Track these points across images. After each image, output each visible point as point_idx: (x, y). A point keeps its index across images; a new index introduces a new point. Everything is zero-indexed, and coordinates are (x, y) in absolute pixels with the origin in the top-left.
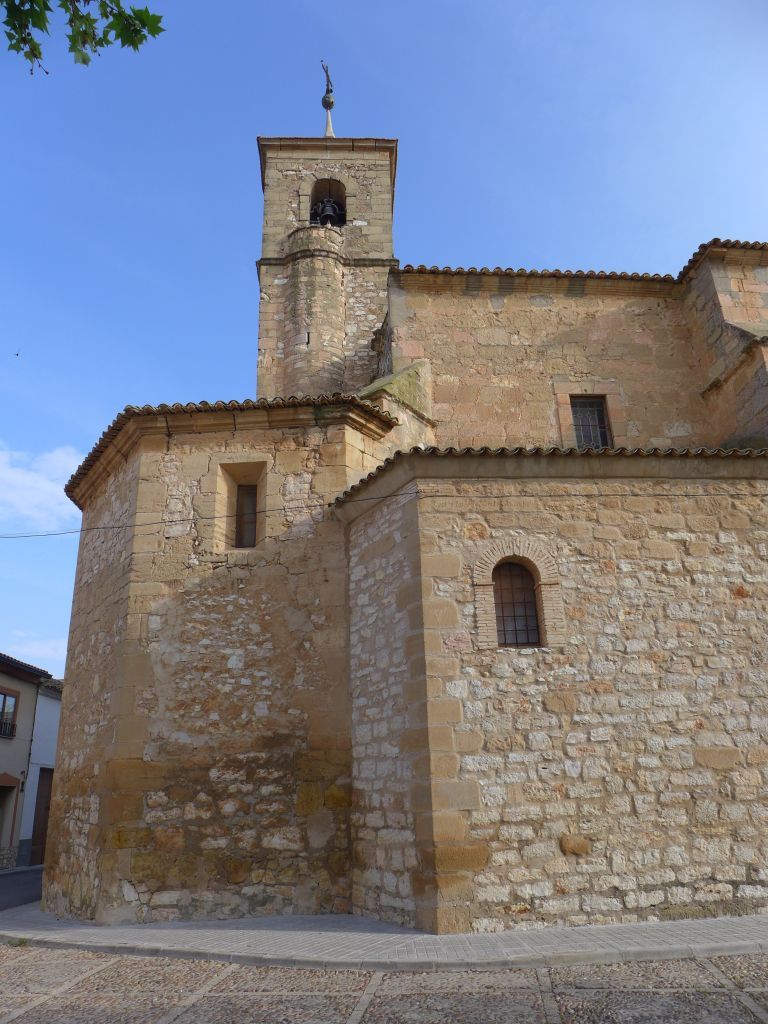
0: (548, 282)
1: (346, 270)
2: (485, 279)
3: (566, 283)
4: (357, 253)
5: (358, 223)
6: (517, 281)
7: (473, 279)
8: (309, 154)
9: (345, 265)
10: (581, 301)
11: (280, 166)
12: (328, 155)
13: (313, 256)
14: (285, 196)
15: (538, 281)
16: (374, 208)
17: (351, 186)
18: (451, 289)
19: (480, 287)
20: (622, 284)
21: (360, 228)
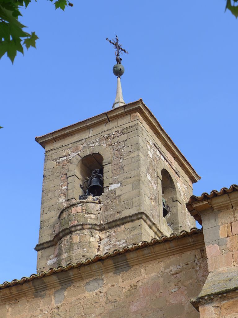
0: (95, 266)
1: (103, 235)
2: (46, 280)
3: (110, 262)
4: (112, 215)
5: (112, 187)
6: (71, 273)
7: (37, 283)
8: (76, 138)
9: (101, 230)
10: (127, 274)
11: (54, 157)
12: (90, 133)
13: (71, 232)
14: (57, 182)
15: (87, 268)
16: (126, 169)
17: (107, 154)
18: (25, 295)
19: (46, 287)
20: (157, 248)
21: (114, 191)
